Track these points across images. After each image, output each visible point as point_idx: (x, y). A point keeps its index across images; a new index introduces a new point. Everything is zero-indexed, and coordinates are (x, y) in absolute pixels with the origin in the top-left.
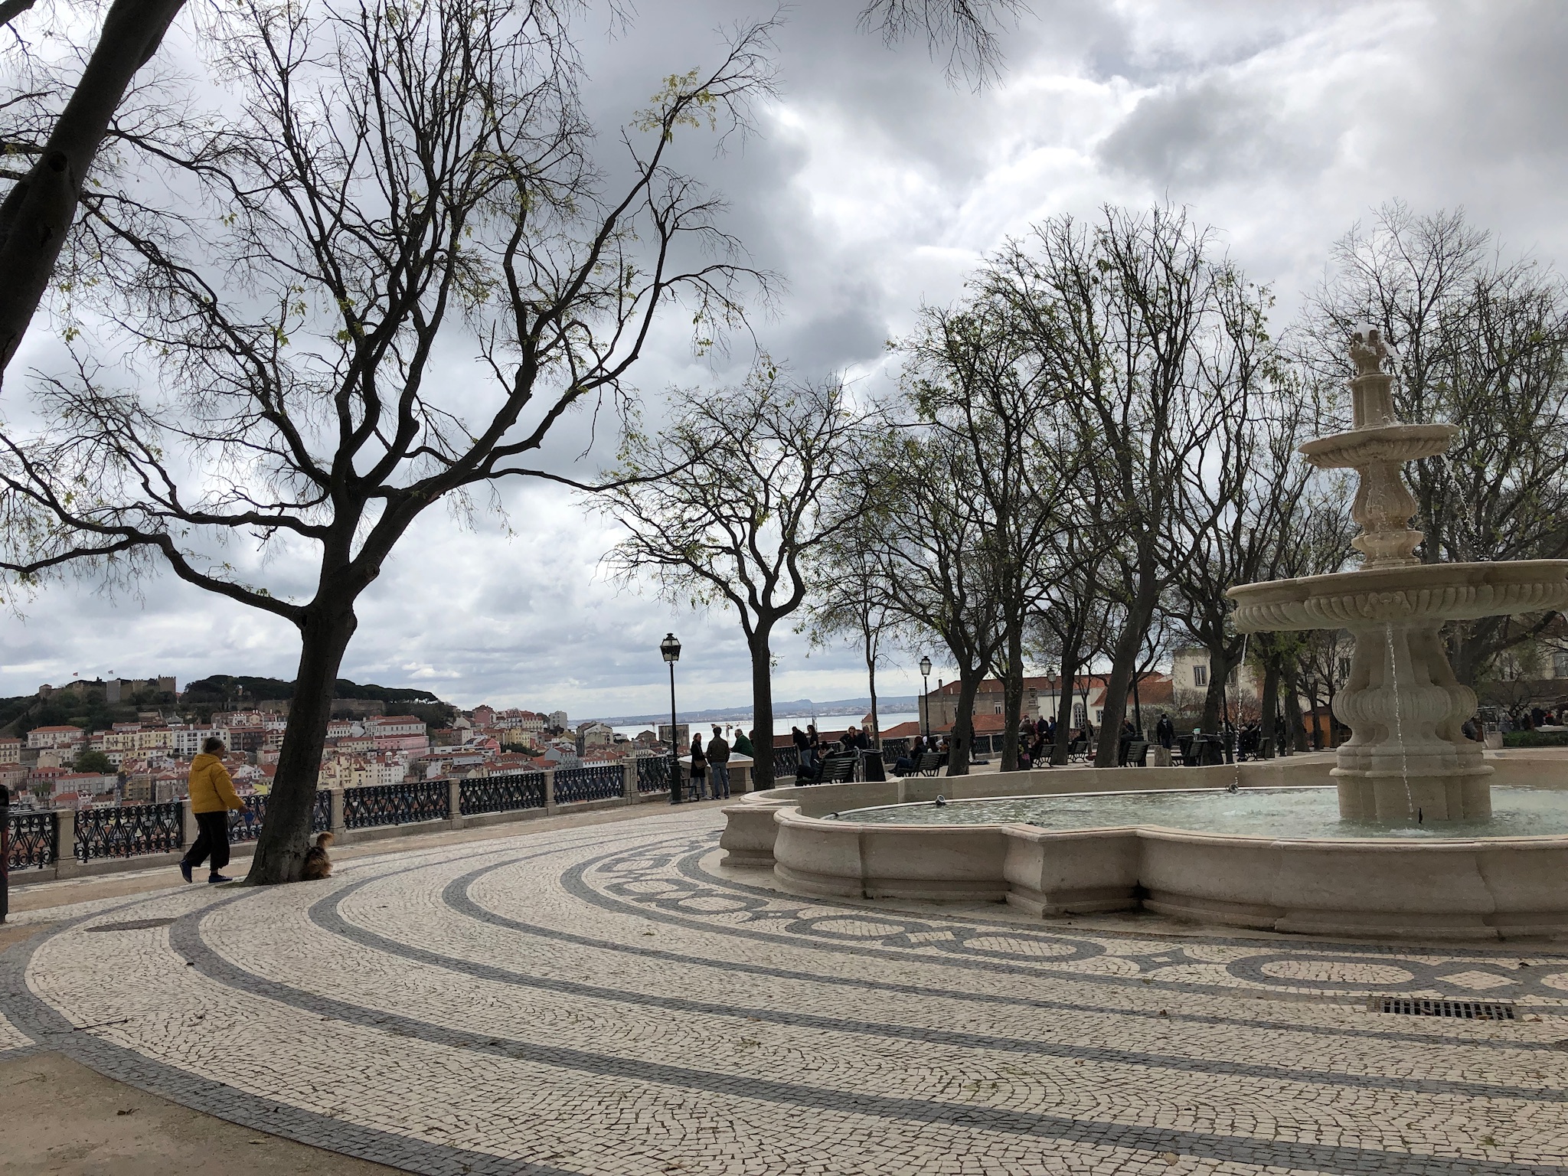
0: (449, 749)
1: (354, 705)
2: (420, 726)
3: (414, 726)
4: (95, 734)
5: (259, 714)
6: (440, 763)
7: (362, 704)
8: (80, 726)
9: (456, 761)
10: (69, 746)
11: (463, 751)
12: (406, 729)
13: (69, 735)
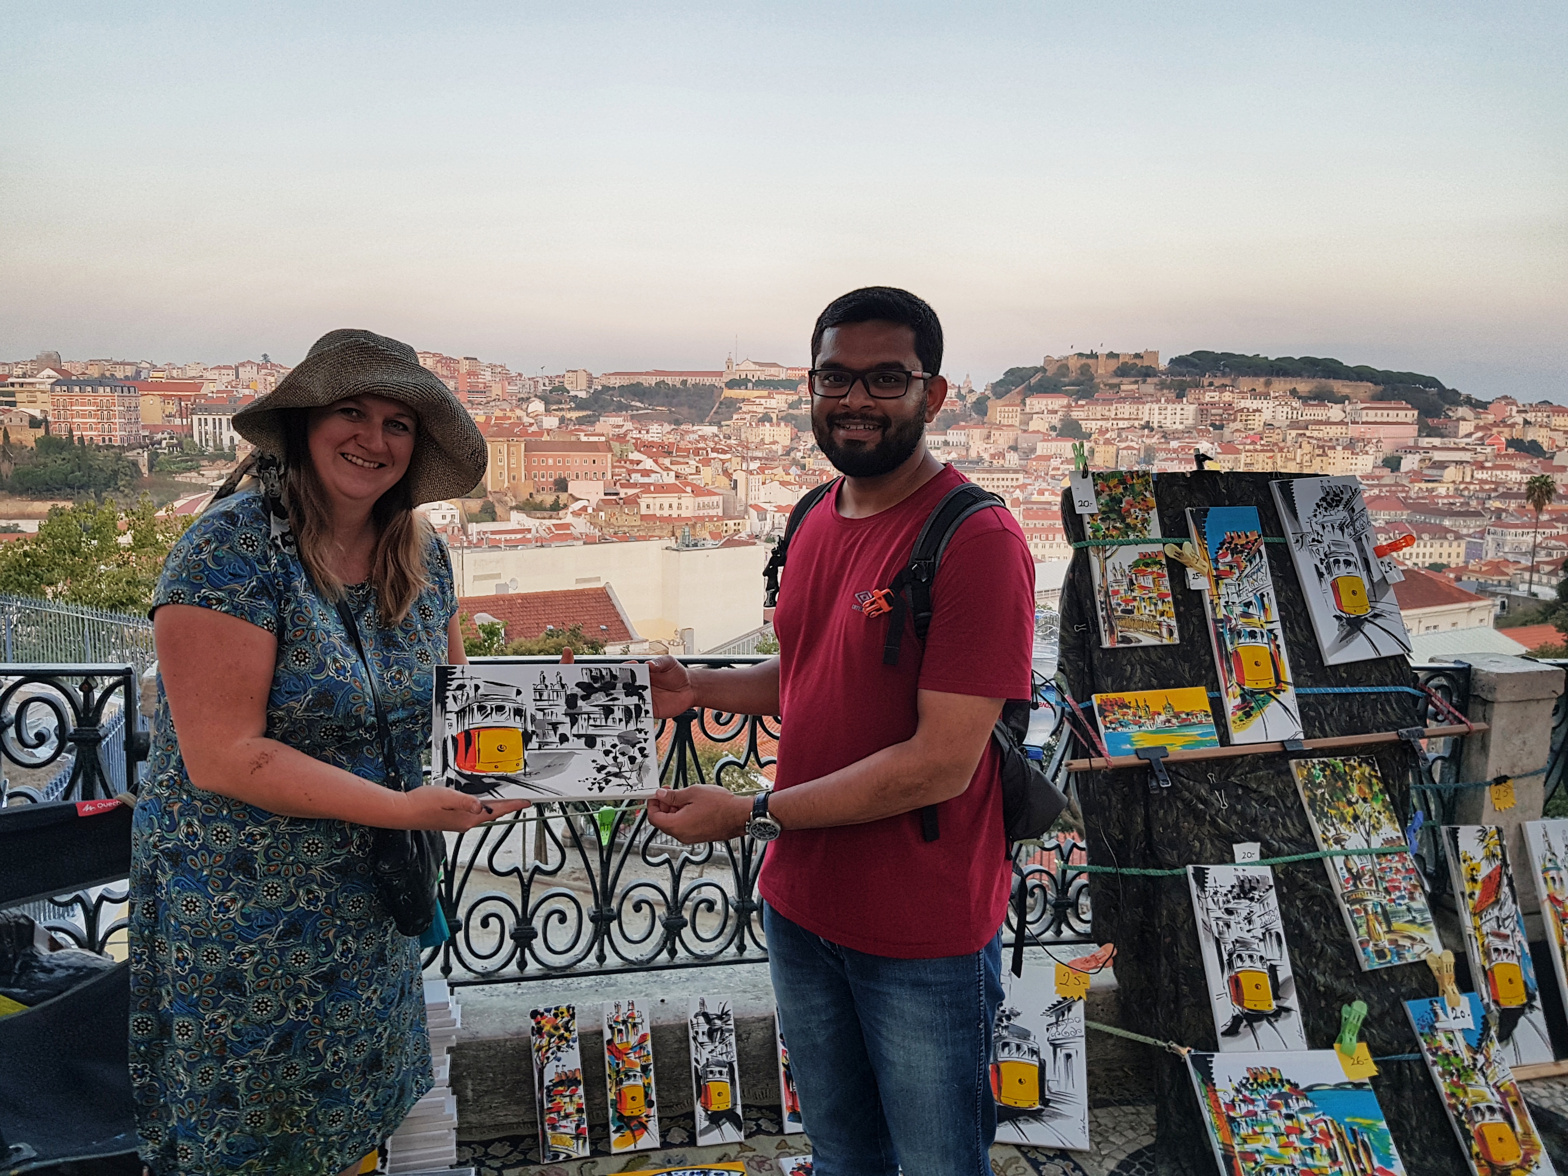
0: (1437, 441)
1: (1339, 387)
2: (1410, 413)
3: (1402, 413)
4: (1080, 402)
5: (1232, 392)
6: (1417, 457)
7: (1348, 386)
8: (1068, 394)
9: (1438, 456)
10: (1056, 412)
11: (1452, 445)
12: (1392, 416)
13: (1058, 403)
